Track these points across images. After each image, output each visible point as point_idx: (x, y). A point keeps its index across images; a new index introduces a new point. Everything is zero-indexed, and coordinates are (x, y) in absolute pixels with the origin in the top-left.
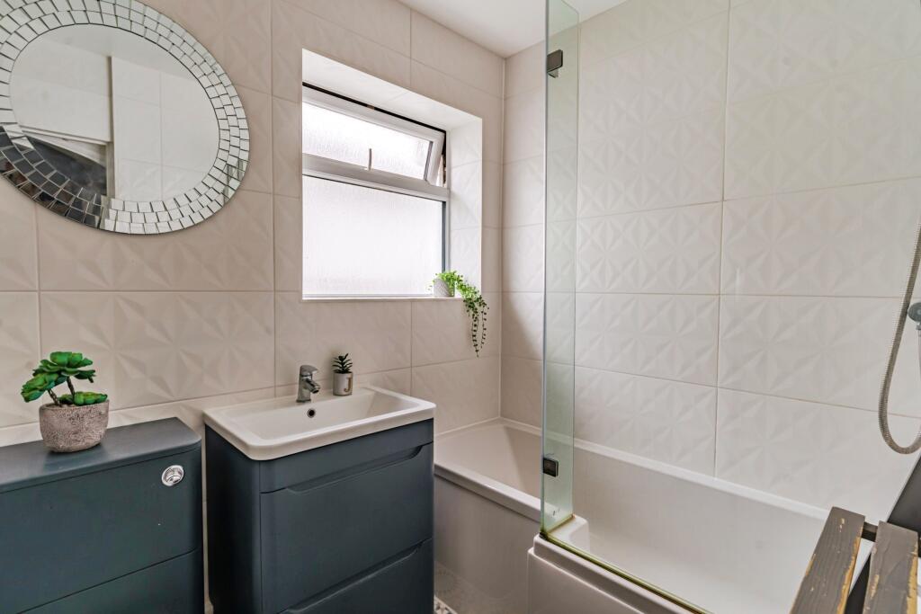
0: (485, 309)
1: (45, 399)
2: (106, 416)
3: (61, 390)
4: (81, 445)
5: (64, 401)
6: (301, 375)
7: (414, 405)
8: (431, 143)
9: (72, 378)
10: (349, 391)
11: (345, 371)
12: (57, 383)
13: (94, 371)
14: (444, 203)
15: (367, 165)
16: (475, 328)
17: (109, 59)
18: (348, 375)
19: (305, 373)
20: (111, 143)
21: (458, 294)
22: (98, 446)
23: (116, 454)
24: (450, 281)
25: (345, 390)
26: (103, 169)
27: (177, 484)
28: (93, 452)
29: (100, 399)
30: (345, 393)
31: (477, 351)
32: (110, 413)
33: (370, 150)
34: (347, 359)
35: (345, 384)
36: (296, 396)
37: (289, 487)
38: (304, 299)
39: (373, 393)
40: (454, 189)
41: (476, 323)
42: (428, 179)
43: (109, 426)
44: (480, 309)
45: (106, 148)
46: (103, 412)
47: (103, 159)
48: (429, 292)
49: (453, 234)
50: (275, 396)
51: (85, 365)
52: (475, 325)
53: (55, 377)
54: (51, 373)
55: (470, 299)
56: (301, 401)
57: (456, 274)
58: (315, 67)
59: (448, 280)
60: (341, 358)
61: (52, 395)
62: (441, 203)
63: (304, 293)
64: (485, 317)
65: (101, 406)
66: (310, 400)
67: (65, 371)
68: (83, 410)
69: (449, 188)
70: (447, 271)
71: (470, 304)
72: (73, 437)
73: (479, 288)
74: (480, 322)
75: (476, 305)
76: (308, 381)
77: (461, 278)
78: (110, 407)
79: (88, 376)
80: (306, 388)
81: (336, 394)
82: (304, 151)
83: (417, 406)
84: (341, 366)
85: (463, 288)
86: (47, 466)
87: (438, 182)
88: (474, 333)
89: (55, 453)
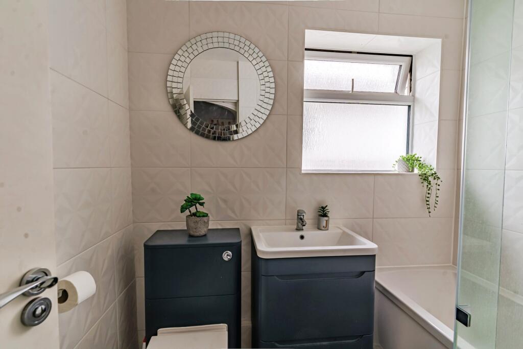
0: (439, 182)
1: (187, 212)
2: (208, 223)
3: (193, 209)
4: (197, 234)
5: (194, 215)
6: (298, 215)
7: (365, 244)
8: (401, 66)
9: (198, 205)
10: (326, 228)
11: (325, 215)
12: (191, 206)
13: (204, 203)
14: (409, 106)
15: (351, 90)
16: (428, 196)
17: (238, 62)
18: (326, 218)
19: (300, 214)
20: (238, 101)
21: (416, 171)
22: (205, 235)
23: (212, 240)
24: (410, 161)
25: (324, 227)
26: (236, 112)
27: (230, 260)
28: (203, 238)
29: (206, 215)
30: (324, 229)
31: (429, 212)
32: (210, 222)
33: (353, 80)
34: (326, 208)
35: (324, 224)
36: (295, 227)
37: (277, 276)
38: (303, 172)
39: (341, 231)
40: (417, 95)
41: (430, 192)
42: (398, 91)
43: (210, 228)
44: (433, 182)
45: (236, 103)
46: (206, 221)
47: (236, 108)
48: (393, 169)
49: (416, 127)
50: (285, 225)
51: (202, 200)
52: (429, 194)
53: (190, 204)
54: (189, 202)
55: (425, 174)
56: (298, 229)
57: (416, 156)
58: (313, 38)
59: (408, 160)
60: (323, 208)
61: (190, 211)
62: (407, 107)
63: (302, 169)
64: (438, 187)
65: (205, 219)
66: (303, 230)
67: (193, 202)
68: (198, 219)
69: (413, 96)
70: (410, 153)
71: (425, 178)
72: (194, 230)
73: (434, 166)
74: (433, 192)
75: (431, 179)
76: (301, 219)
77: (419, 159)
78: (210, 219)
79: (202, 204)
80: (299, 222)
81: (319, 229)
82: (305, 88)
83: (366, 245)
84: (323, 212)
85: (421, 166)
86: (189, 241)
87: (406, 92)
88: (428, 199)
89: (191, 236)
